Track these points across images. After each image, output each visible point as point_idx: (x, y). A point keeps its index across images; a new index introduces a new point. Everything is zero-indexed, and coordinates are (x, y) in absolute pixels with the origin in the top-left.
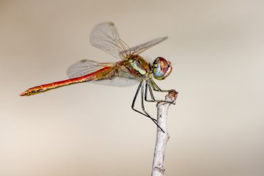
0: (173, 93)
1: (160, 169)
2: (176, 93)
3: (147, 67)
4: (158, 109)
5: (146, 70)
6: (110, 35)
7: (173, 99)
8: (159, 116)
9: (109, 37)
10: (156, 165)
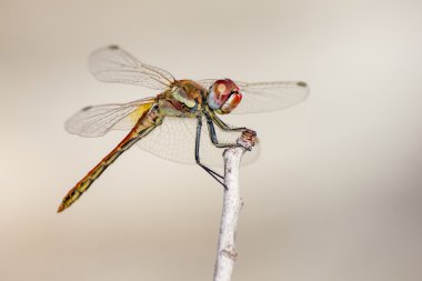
0: (249, 134)
1: (229, 253)
2: (254, 134)
3: (197, 95)
4: (226, 161)
5: (196, 100)
6: (124, 62)
7: (249, 144)
8: (227, 170)
9: (123, 65)
10: (223, 247)
